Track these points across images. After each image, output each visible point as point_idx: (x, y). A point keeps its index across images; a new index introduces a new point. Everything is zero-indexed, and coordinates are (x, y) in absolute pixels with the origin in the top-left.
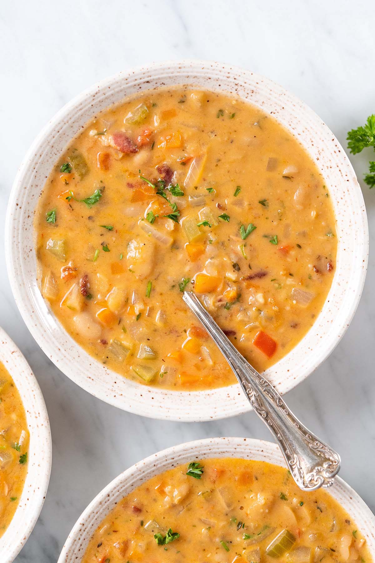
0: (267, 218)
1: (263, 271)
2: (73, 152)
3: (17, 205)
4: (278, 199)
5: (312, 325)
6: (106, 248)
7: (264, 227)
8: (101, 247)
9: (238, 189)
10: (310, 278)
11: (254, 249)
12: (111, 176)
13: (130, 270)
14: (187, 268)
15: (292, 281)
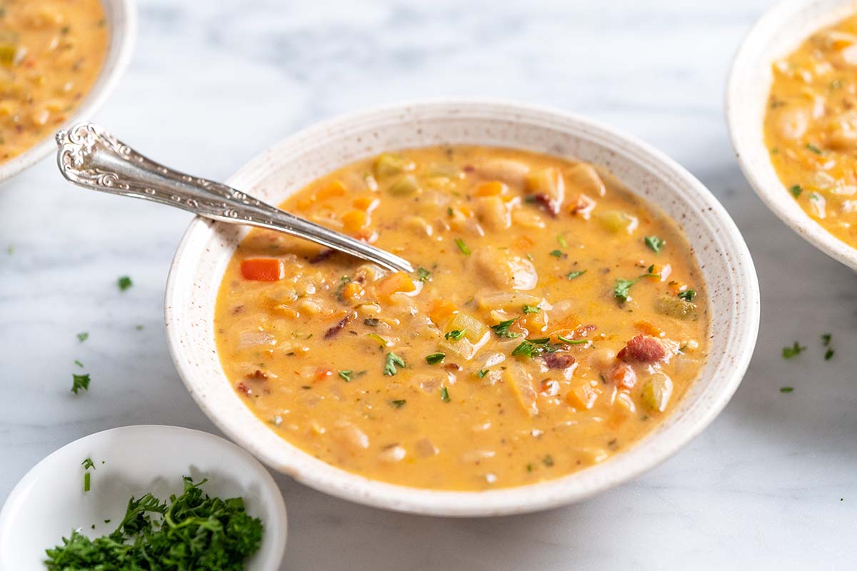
0: (379, 391)
1: (333, 338)
2: (695, 316)
3: (710, 209)
4: (382, 419)
5: (215, 321)
6: (557, 254)
7: (374, 381)
8: (563, 251)
9: (447, 397)
10: (262, 365)
11: (367, 352)
12: (624, 323)
13: (506, 248)
14: (434, 292)
15: (283, 349)
